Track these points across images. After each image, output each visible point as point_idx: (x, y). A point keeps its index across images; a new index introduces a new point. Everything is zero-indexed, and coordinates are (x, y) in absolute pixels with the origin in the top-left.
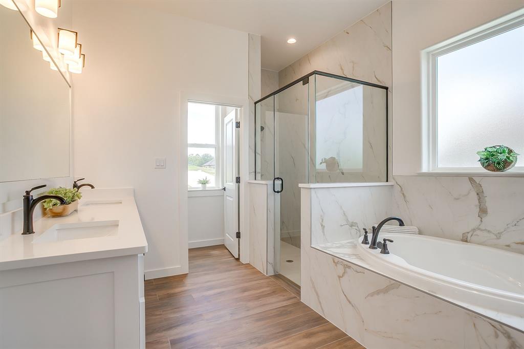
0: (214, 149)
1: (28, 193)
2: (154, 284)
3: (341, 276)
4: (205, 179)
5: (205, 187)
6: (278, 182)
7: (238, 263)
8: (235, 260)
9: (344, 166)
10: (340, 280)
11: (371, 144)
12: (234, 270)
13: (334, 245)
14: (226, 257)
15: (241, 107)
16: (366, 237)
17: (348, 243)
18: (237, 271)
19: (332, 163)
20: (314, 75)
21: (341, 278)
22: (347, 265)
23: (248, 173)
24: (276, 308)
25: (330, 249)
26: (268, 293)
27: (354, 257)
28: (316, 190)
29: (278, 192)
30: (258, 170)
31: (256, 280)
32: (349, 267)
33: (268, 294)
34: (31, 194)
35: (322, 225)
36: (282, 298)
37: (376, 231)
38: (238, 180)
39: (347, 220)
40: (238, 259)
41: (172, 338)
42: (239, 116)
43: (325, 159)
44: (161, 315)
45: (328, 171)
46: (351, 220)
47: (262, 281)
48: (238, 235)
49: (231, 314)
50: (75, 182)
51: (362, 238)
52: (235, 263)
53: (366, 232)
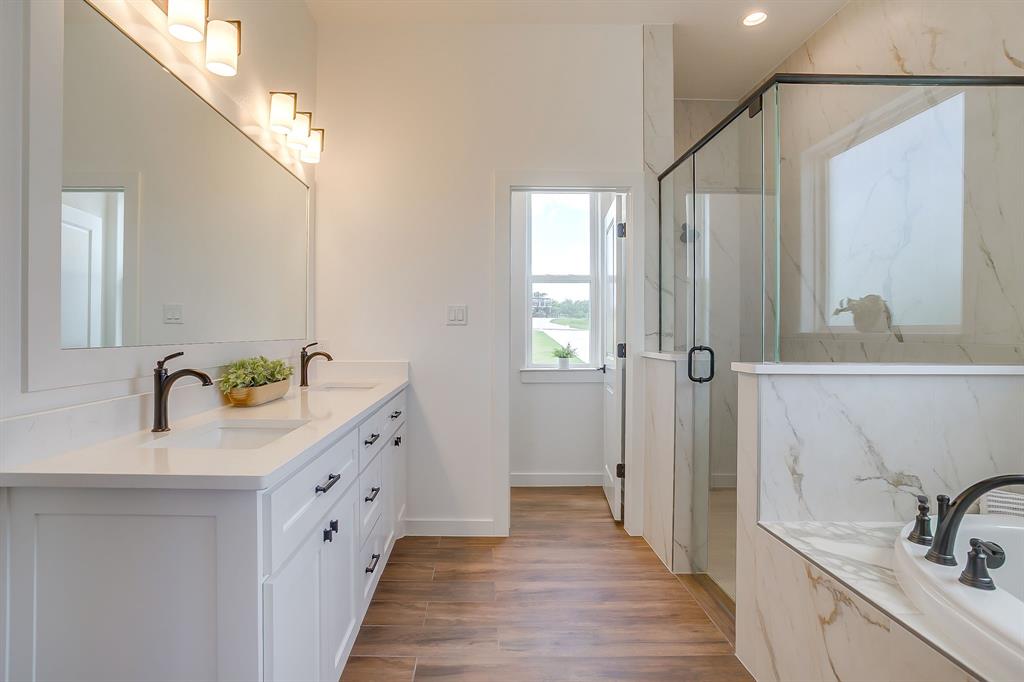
0: (588, 285)
1: (161, 364)
2: (438, 546)
3: (827, 619)
4: (565, 347)
5: (564, 364)
6: (702, 357)
7: (618, 532)
8: (613, 525)
9: (902, 318)
10: (823, 628)
11: (988, 254)
12: (604, 546)
13: (832, 529)
14: (600, 515)
15: (626, 190)
16: (922, 525)
17: (880, 529)
18: (607, 550)
19: (871, 311)
20: (774, 86)
21: (826, 626)
22: (844, 595)
23: (643, 336)
24: (665, 657)
25: (807, 540)
26: (661, 614)
27: (874, 575)
28: (773, 379)
29: (700, 380)
30: (667, 328)
31: (641, 579)
32: (848, 601)
33: (660, 617)
34: (165, 366)
35: (794, 472)
36: (689, 635)
37: (952, 510)
38: (622, 351)
39: (881, 467)
40: (620, 524)
41: (423, 662)
42: (624, 212)
43: (850, 300)
44: (424, 609)
45: (857, 332)
46: (894, 467)
47: (657, 583)
48: (621, 471)
49: (557, 644)
50: (304, 349)
51: (911, 526)
52: (614, 530)
53: (924, 510)
